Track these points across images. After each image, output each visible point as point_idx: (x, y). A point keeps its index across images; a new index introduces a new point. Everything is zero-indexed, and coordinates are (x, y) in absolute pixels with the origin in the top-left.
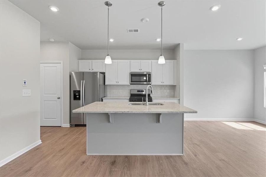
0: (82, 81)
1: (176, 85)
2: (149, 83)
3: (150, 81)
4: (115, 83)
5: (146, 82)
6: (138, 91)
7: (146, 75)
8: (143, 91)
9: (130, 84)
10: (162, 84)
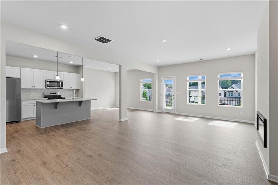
1: (79, 90)
2: (61, 88)
3: (62, 86)
4: (31, 87)
5: (60, 87)
6: (51, 94)
7: (60, 82)
8: (55, 93)
9: (46, 88)
10: (70, 88)
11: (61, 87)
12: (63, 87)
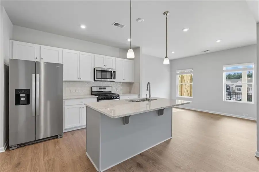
0: (34, 75)
1: (133, 83)
4: (76, 79)
5: (111, 79)
6: (100, 89)
7: (111, 72)
8: (105, 88)
9: (95, 80)
10: (123, 81)
11: (113, 79)
12: (115, 79)
